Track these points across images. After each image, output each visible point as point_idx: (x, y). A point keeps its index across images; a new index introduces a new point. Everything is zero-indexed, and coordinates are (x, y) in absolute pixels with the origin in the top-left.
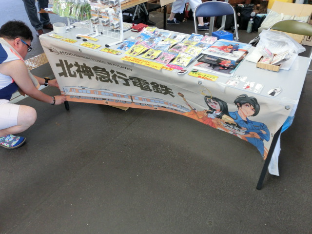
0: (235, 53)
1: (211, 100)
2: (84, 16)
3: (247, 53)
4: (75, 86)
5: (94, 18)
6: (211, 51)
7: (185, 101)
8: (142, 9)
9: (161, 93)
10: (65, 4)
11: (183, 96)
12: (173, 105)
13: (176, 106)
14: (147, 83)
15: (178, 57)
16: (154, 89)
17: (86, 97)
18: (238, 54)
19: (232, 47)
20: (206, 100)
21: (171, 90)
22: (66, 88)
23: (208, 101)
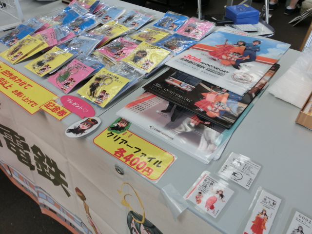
0: (246, 69)
1: (142, 227)
3: (276, 67)
6: (188, 60)
7: (88, 212)
9: (49, 178)
11: (83, 198)
12: (68, 214)
13: (73, 218)
14: (26, 147)
15: (97, 75)
16: (38, 167)
18: (253, 73)
19: (244, 47)
20: (129, 222)
21: (63, 175)
23: (133, 226)
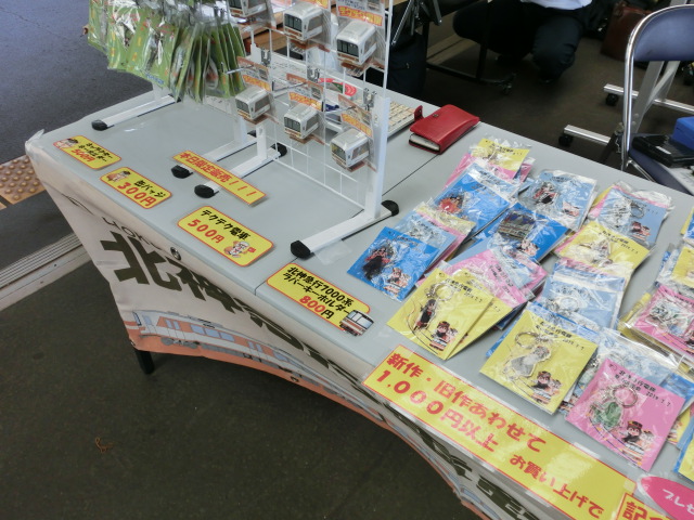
2: (209, 78)
4: (177, 315)
5: (250, 97)
8: (424, 8)
10: (133, 16)
17: (218, 348)
22: (147, 314)
